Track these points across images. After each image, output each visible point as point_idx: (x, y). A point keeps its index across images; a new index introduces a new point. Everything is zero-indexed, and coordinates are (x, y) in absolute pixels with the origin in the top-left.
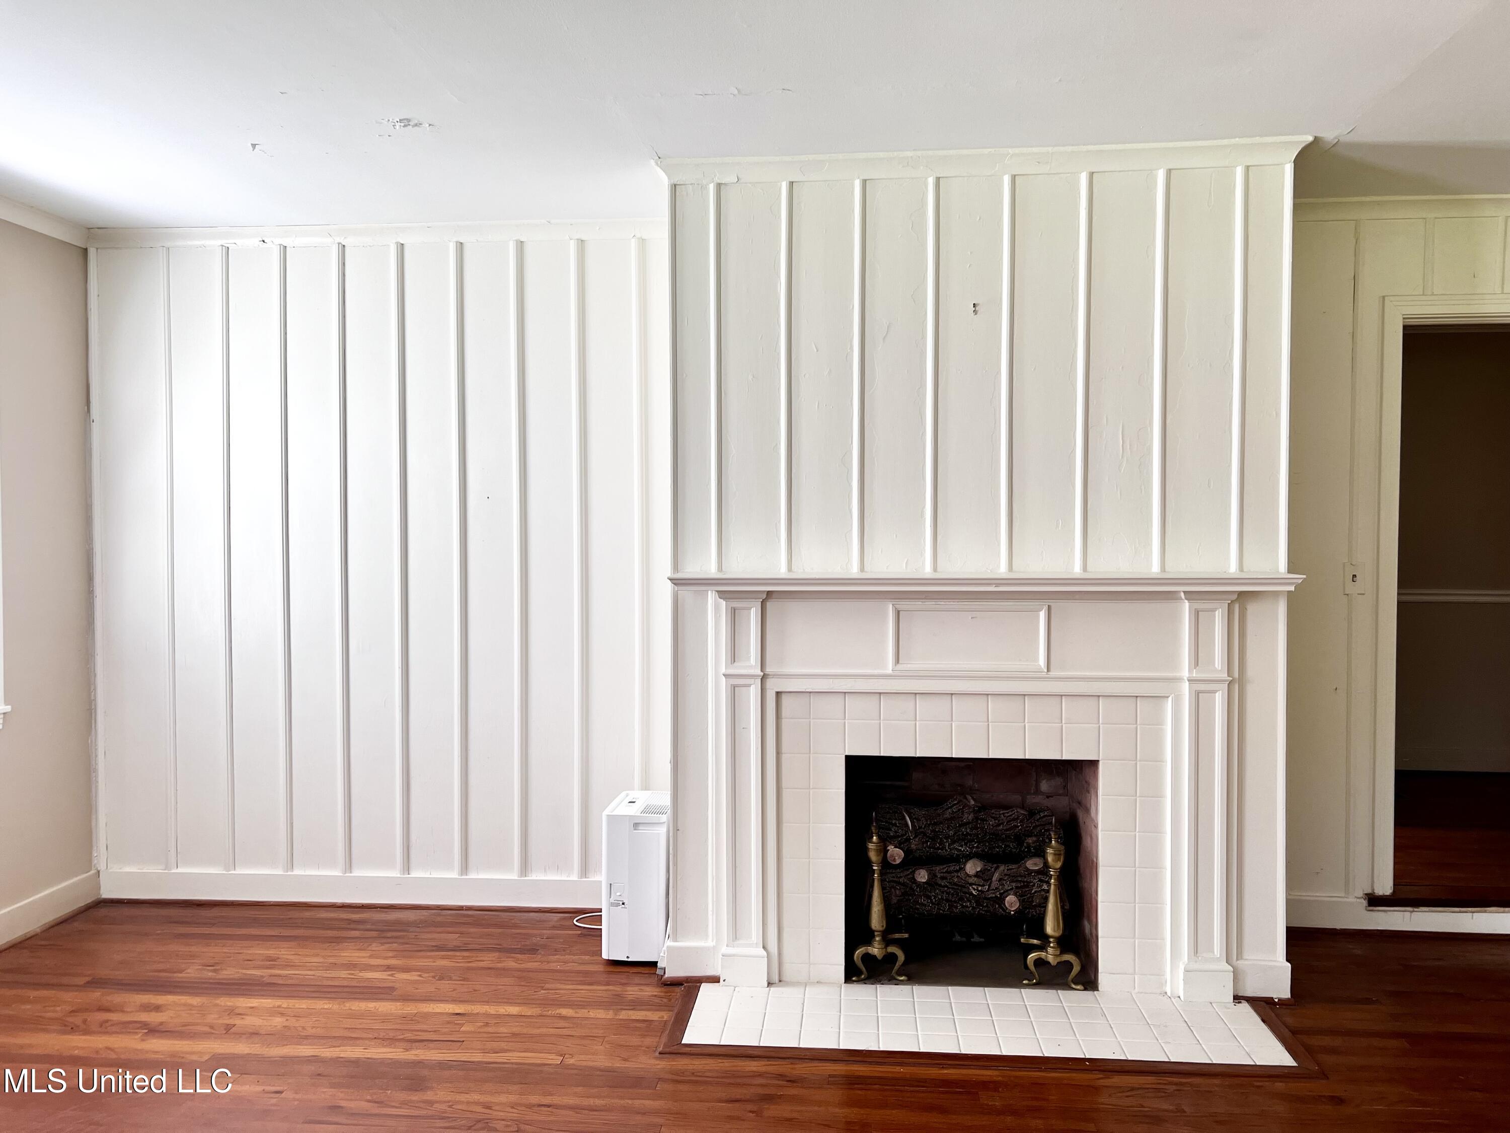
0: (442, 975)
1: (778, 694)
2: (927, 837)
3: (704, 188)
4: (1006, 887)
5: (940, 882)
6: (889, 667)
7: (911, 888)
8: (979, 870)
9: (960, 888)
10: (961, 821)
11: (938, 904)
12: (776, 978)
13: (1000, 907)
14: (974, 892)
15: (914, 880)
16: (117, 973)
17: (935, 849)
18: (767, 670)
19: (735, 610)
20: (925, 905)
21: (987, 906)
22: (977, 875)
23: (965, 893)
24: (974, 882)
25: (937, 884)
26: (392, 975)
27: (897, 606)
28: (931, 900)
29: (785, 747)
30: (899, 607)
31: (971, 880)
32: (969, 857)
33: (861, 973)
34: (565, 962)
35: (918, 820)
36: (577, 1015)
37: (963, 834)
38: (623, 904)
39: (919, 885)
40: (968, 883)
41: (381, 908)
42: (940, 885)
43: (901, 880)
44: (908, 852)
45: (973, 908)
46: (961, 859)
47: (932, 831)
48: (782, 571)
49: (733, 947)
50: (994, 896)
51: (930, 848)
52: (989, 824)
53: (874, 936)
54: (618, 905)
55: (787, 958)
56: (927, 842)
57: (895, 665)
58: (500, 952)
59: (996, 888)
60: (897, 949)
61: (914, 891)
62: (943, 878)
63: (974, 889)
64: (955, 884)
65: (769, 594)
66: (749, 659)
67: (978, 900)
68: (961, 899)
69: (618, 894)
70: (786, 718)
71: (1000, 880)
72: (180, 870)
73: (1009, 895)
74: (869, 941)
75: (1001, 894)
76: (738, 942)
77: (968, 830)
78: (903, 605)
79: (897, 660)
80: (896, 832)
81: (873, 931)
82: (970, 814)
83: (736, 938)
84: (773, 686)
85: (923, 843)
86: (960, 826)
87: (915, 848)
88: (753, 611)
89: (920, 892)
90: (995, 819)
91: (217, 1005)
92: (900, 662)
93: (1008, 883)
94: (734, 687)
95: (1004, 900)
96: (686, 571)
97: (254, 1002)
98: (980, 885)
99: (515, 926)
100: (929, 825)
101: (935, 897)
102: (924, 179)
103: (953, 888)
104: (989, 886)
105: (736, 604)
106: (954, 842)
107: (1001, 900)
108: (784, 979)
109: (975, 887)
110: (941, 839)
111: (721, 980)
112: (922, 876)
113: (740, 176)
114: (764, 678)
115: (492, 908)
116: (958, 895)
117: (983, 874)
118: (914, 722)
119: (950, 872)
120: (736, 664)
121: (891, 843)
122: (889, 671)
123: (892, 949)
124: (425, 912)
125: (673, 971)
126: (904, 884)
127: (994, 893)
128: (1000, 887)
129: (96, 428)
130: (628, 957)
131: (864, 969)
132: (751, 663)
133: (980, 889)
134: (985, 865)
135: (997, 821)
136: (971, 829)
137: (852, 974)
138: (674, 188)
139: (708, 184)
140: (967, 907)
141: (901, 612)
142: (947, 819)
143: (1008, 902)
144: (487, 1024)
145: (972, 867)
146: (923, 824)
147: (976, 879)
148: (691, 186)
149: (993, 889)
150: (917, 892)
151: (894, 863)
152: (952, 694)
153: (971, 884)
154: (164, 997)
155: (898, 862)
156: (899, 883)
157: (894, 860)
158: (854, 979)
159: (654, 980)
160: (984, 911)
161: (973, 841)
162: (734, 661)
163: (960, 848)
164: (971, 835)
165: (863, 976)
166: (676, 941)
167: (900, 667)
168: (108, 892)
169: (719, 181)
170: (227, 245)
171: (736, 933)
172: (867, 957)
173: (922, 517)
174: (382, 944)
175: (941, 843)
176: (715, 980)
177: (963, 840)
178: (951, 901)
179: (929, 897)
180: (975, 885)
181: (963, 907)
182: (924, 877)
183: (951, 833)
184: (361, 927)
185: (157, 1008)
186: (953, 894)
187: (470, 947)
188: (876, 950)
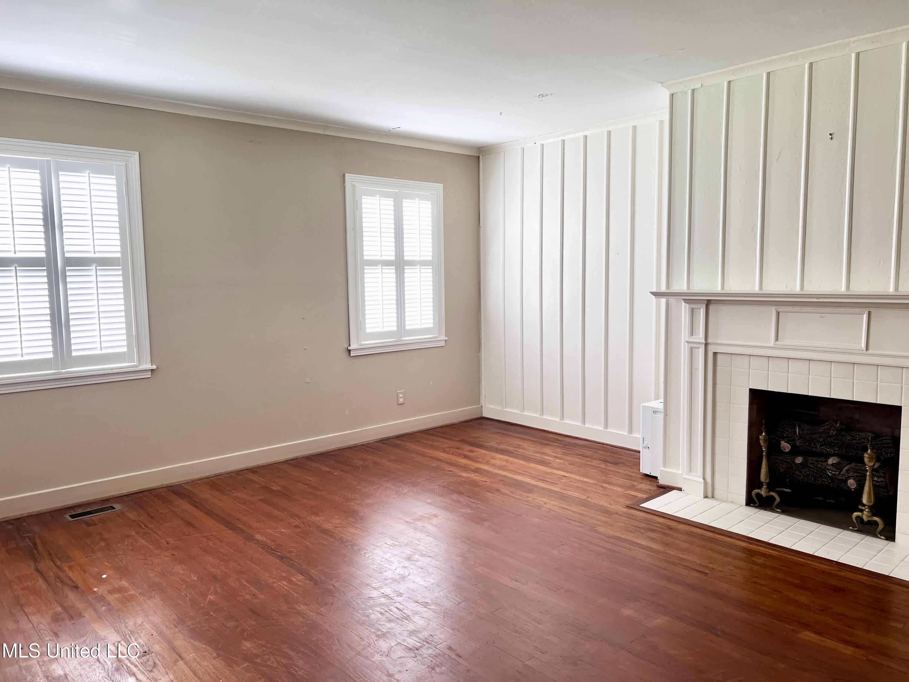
0: (573, 464)
1: (715, 354)
2: (806, 440)
3: (686, 93)
4: (850, 475)
5: (809, 465)
6: (772, 343)
7: (792, 465)
8: (835, 462)
9: (821, 470)
10: (828, 434)
11: (807, 477)
12: (710, 495)
13: (845, 485)
14: (829, 474)
15: (794, 462)
16: (470, 439)
17: (811, 447)
18: (709, 341)
19: (693, 309)
20: (800, 476)
21: (837, 483)
22: (833, 465)
23: (824, 474)
24: (830, 468)
25: (808, 466)
26: (554, 459)
27: (777, 309)
28: (802, 473)
29: (718, 381)
30: (779, 310)
31: (828, 467)
32: (833, 455)
33: (756, 503)
34: (625, 470)
35: (803, 430)
36: (610, 488)
37: (828, 442)
38: (648, 448)
39: (795, 464)
40: (827, 469)
41: (573, 438)
42: (809, 467)
43: (787, 461)
44: (793, 447)
45: (829, 483)
46: (828, 456)
47: (810, 437)
48: (719, 289)
49: (689, 475)
50: (842, 478)
51: (808, 446)
52: (847, 438)
53: (763, 485)
54: (646, 448)
55: (717, 486)
56: (806, 443)
57: (775, 342)
58: (603, 461)
59: (844, 474)
60: (775, 494)
61: (793, 467)
62: (811, 463)
63: (830, 473)
64: (818, 468)
65: (709, 301)
66: (699, 334)
67: (832, 479)
68: (821, 476)
69: (646, 443)
70: (720, 366)
71: (847, 470)
72: (507, 410)
73: (851, 479)
74: (760, 487)
75: (846, 478)
76: (690, 474)
77: (832, 440)
78: (781, 309)
79: (777, 339)
80: (788, 435)
81: (762, 483)
82: (834, 431)
83: (690, 471)
84: (712, 349)
85: (804, 443)
86: (827, 437)
87: (799, 445)
88: (702, 309)
89: (796, 468)
90: (851, 436)
91: (490, 454)
92: (779, 340)
93: (852, 473)
94: (692, 348)
95: (847, 482)
96: (673, 289)
97: (502, 456)
98: (833, 471)
99: (620, 455)
100: (809, 434)
101: (805, 473)
102: (803, 65)
103: (816, 470)
104: (840, 472)
105: (694, 306)
106: (822, 445)
107: (845, 481)
108: (715, 496)
109: (831, 471)
110: (815, 443)
111: (683, 490)
112: (799, 460)
113: (703, 84)
114: (706, 345)
115: (617, 446)
116: (819, 474)
117: (837, 465)
118: (787, 374)
119: (818, 461)
120: (693, 337)
121: (783, 440)
122: (772, 345)
123: (773, 494)
124: (589, 443)
125: (662, 481)
126: (788, 463)
127: (842, 477)
128: (846, 474)
129: (482, 229)
130: (650, 473)
131: (757, 501)
132: (700, 337)
133: (833, 473)
134: (841, 461)
135: (852, 438)
136: (834, 440)
137: (750, 502)
138: (672, 95)
139: (687, 91)
140: (825, 482)
141: (780, 313)
142: (820, 432)
143: (850, 483)
144: (571, 481)
145: (831, 461)
146: (805, 433)
147: (831, 467)
148: (680, 94)
149: (841, 475)
150: (794, 468)
151: (785, 451)
152: (810, 360)
153: (828, 470)
154: (477, 449)
155: (787, 451)
156: (785, 462)
157: (785, 449)
158: (752, 505)
159: (655, 484)
160: (836, 486)
161: (835, 447)
162: (692, 335)
163: (827, 449)
164: (834, 443)
165: (756, 505)
166: (665, 468)
167: (777, 343)
168: (485, 415)
169: (693, 88)
170: (523, 147)
171: (690, 470)
172: (758, 495)
173: (796, 259)
174: (561, 449)
175: (815, 445)
176: (680, 489)
177: (829, 445)
178: (815, 476)
179: (801, 472)
180: (831, 470)
181: (822, 481)
182: (800, 460)
183: (821, 440)
184: (559, 442)
185: (472, 451)
186: (816, 473)
187: (593, 457)
188: (763, 492)
